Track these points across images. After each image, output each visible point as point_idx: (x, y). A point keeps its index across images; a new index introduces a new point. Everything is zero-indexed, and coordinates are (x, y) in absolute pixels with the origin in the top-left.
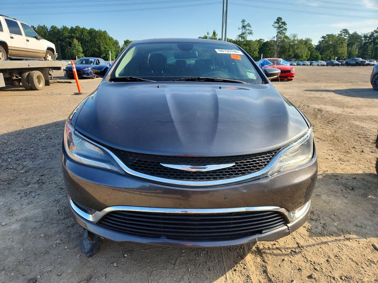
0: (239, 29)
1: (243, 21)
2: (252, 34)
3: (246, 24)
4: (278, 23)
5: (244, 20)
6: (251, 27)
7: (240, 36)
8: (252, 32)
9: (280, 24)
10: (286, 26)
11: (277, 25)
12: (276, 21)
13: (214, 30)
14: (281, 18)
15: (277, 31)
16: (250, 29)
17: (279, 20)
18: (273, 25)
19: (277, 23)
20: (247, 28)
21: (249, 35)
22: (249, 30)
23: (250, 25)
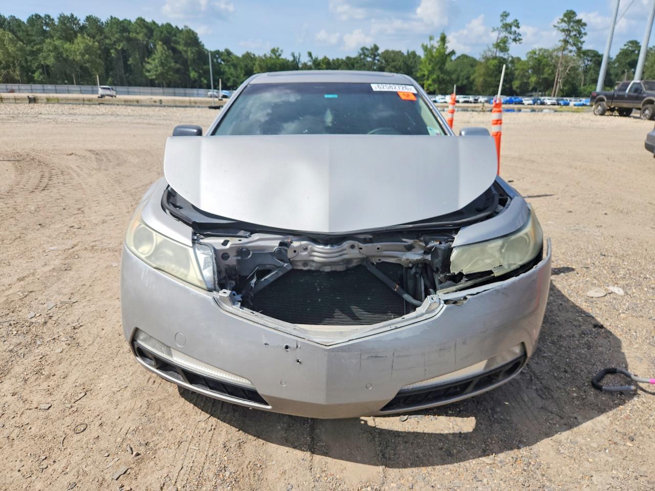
0: (494, 30)
1: (505, 15)
2: (521, 41)
3: (509, 20)
4: (569, 22)
5: (505, 12)
6: (519, 27)
7: (497, 45)
8: (520, 37)
9: (572, 24)
10: (584, 29)
11: (564, 26)
12: (562, 17)
13: (442, 32)
14: (574, 13)
15: (564, 37)
16: (518, 31)
17: (570, 16)
18: (554, 26)
19: (565, 21)
20: (514, 29)
21: (514, 43)
22: (515, 32)
23: (518, 24)
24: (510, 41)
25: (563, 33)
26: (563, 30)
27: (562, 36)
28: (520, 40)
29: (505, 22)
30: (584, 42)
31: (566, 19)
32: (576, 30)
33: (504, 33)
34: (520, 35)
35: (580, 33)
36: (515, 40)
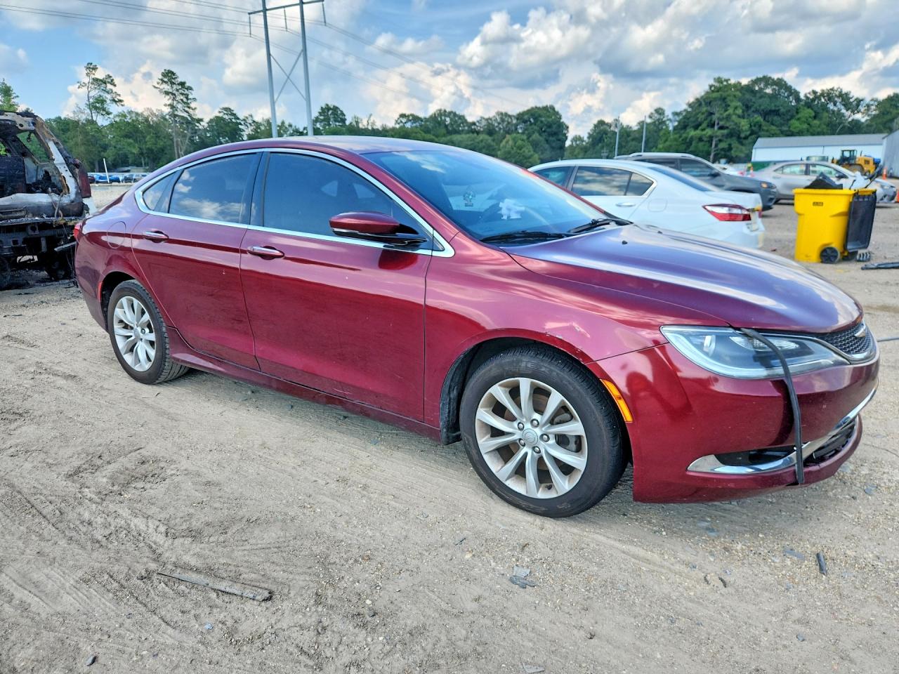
0: (81, 86)
2: (122, 103)
3: (100, 74)
4: (171, 83)
5: (91, 64)
6: (115, 85)
8: (118, 97)
9: (175, 86)
10: (191, 93)
11: (167, 87)
12: (161, 77)
14: (173, 74)
15: (170, 102)
16: (115, 89)
17: (169, 76)
18: (155, 87)
19: (165, 82)
20: (109, 86)
21: (114, 103)
22: (112, 91)
23: (112, 80)
24: (108, 102)
25: (168, 97)
26: (167, 93)
27: (167, 100)
28: (121, 101)
29: (93, 76)
30: (195, 109)
31: (166, 80)
32: (182, 94)
33: (97, 91)
34: (119, 95)
35: (187, 99)
36: (114, 100)
